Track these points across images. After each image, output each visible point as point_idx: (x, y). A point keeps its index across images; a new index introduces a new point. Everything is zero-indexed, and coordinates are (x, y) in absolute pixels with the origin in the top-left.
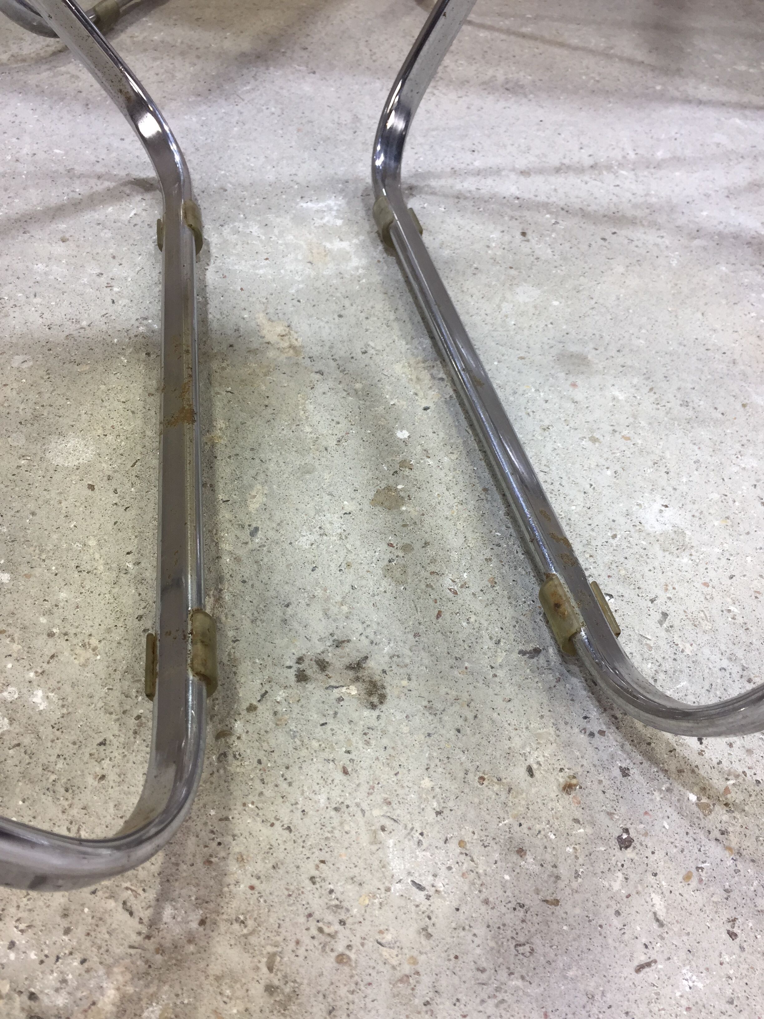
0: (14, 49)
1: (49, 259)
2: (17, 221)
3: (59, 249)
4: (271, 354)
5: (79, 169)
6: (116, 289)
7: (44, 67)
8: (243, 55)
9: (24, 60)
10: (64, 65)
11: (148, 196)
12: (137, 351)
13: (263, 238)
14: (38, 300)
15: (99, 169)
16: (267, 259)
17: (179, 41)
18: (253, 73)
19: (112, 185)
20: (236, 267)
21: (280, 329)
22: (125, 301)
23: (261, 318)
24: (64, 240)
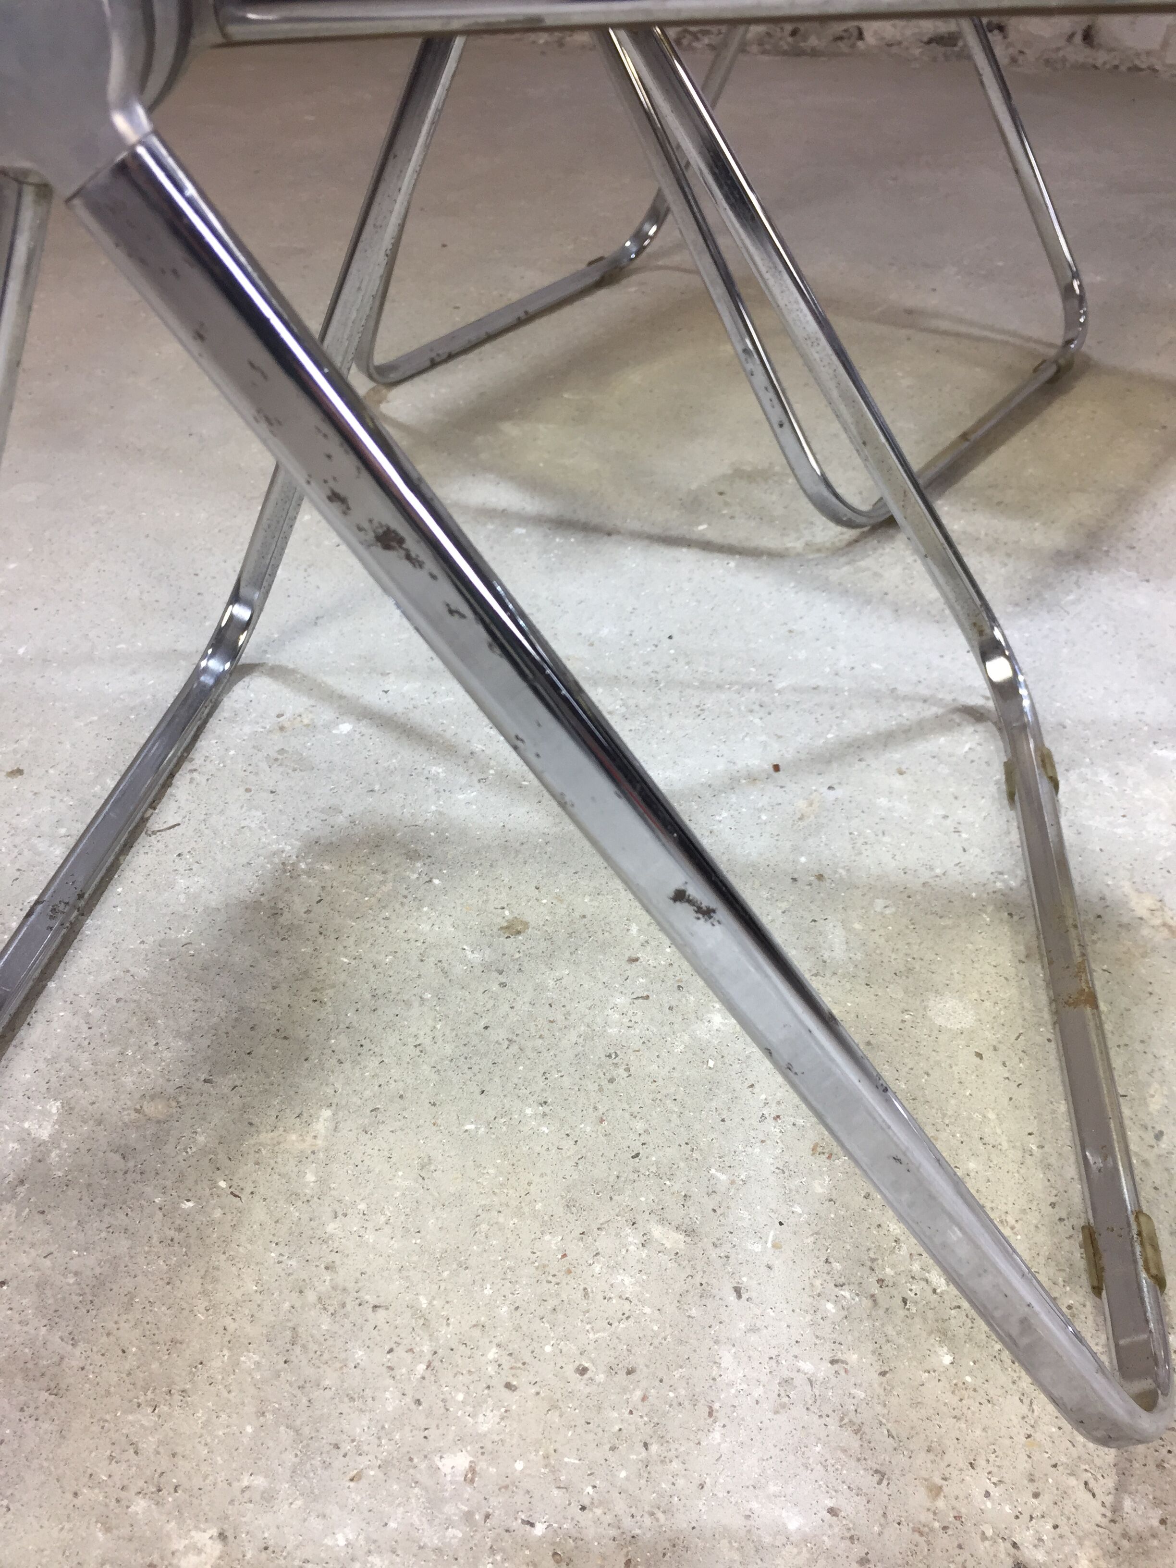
0: (807, 537)
1: (891, 793)
2: (850, 745)
3: (898, 782)
4: (1145, 932)
5: (903, 689)
6: (964, 836)
7: (843, 560)
8: (1059, 553)
9: (819, 550)
10: (863, 559)
11: (980, 727)
12: (998, 909)
13: (1116, 789)
14: (887, 839)
15: (923, 691)
16: (1124, 816)
17: (983, 532)
18: (1074, 578)
19: (940, 711)
20: (1091, 823)
21: (1149, 902)
22: (977, 851)
23: (1127, 887)
24: (901, 773)
